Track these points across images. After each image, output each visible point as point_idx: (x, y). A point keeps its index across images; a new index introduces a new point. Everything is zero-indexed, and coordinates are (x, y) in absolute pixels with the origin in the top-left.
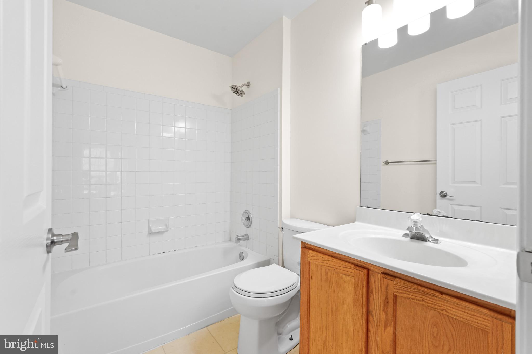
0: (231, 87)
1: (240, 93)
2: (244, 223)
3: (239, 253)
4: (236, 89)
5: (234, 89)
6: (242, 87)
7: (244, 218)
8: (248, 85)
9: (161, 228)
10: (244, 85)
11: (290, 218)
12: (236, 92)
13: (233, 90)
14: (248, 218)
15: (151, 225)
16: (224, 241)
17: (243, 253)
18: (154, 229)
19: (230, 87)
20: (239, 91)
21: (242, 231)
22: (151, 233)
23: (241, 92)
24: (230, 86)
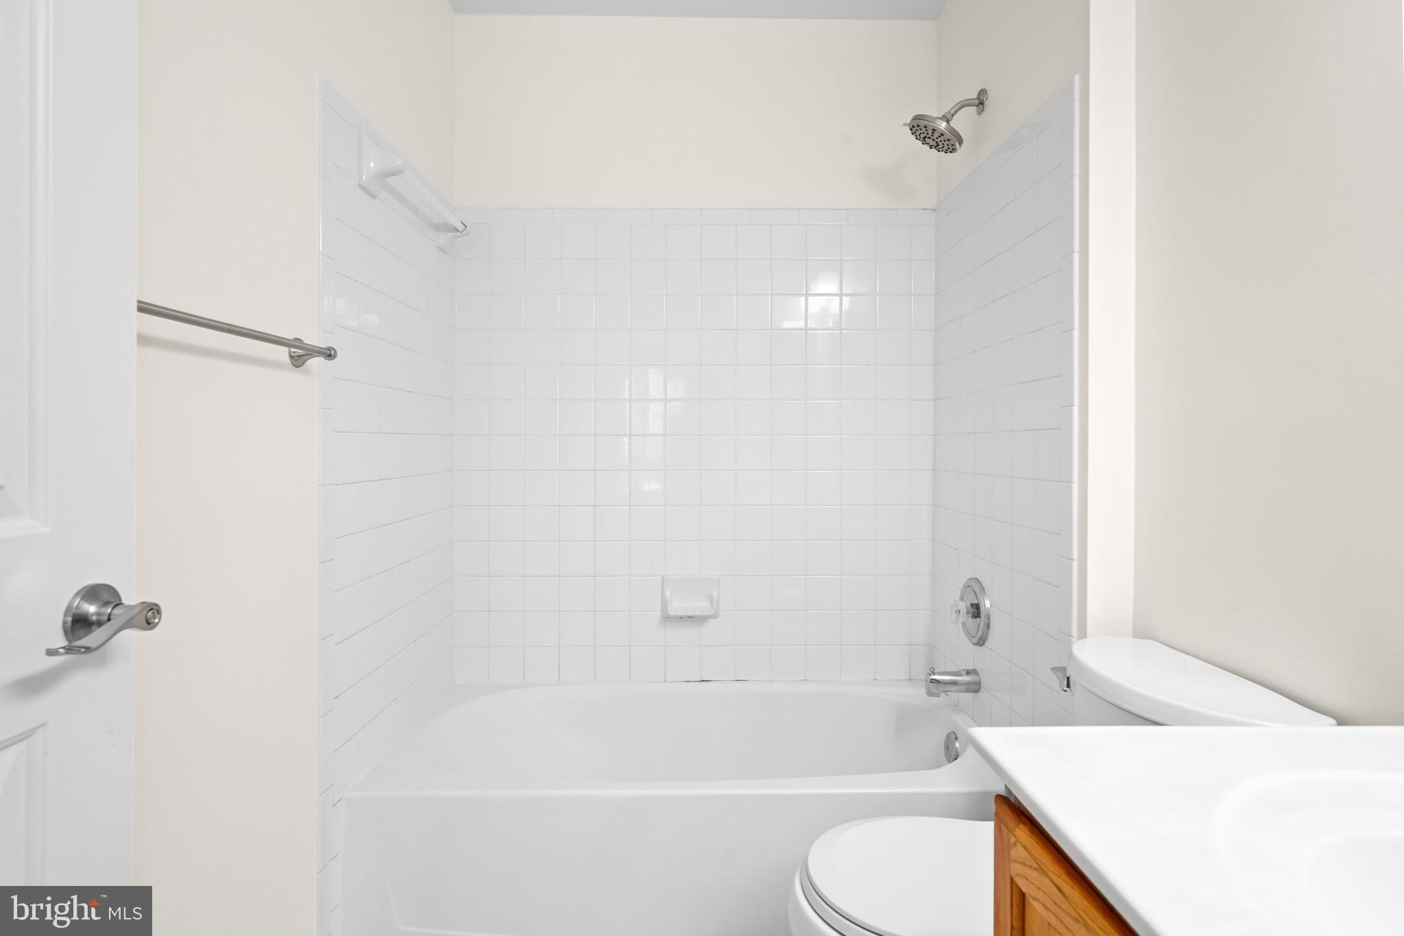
0: (909, 125)
1: (942, 138)
2: (964, 624)
3: (945, 735)
4: (924, 130)
5: (922, 130)
6: (953, 116)
7: (963, 606)
8: (980, 102)
9: (698, 606)
10: (963, 105)
11: (1133, 637)
12: (927, 140)
13: (918, 137)
14: (976, 611)
15: (668, 594)
16: (906, 680)
17: (956, 738)
18: (678, 606)
19: (907, 127)
20: (936, 135)
21: (960, 653)
22: (667, 619)
23: (942, 135)
24: (905, 125)
